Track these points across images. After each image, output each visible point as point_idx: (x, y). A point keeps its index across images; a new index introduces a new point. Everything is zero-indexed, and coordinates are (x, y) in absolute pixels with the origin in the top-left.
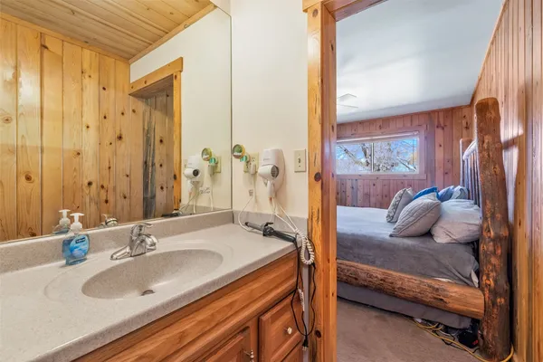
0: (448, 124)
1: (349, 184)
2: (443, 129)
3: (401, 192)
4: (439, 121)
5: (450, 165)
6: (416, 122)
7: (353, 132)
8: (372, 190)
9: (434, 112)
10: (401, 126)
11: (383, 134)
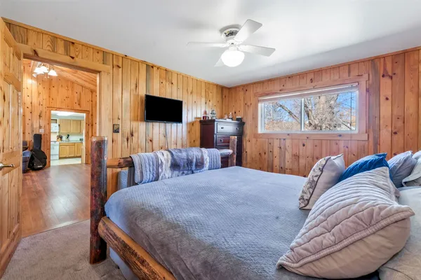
0: (398, 71)
1: (276, 143)
2: (391, 78)
3: (322, 161)
4: (385, 69)
5: (400, 124)
6: (355, 73)
7: (282, 87)
8: (301, 152)
9: (378, 58)
10: (337, 77)
11: (314, 88)
